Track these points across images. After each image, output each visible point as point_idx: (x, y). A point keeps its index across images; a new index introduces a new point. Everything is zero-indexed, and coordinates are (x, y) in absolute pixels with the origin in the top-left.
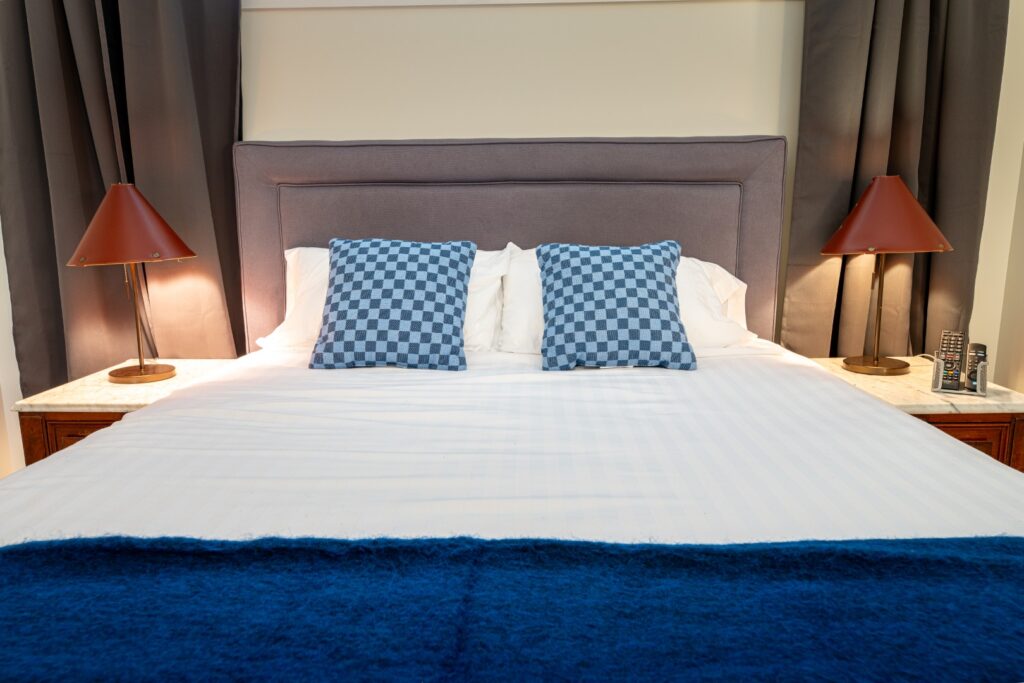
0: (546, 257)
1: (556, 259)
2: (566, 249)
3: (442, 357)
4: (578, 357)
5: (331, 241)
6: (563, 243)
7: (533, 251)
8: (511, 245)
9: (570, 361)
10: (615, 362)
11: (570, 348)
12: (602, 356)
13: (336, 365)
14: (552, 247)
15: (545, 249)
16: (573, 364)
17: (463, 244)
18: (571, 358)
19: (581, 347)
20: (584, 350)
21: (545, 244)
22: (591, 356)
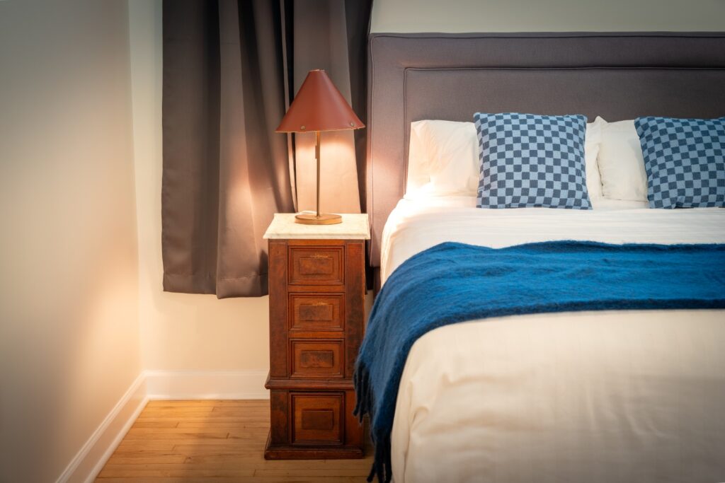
0: (645, 127)
1: (654, 128)
2: (662, 121)
3: (576, 200)
4: (678, 200)
5: (474, 115)
6: (657, 116)
7: (632, 122)
8: (599, 119)
9: (672, 203)
10: (706, 203)
11: (673, 193)
12: (697, 199)
13: (499, 206)
14: (649, 120)
15: (644, 121)
16: (674, 205)
17: (579, 117)
18: (673, 200)
19: (682, 192)
20: (683, 194)
21: (642, 117)
22: (689, 199)
